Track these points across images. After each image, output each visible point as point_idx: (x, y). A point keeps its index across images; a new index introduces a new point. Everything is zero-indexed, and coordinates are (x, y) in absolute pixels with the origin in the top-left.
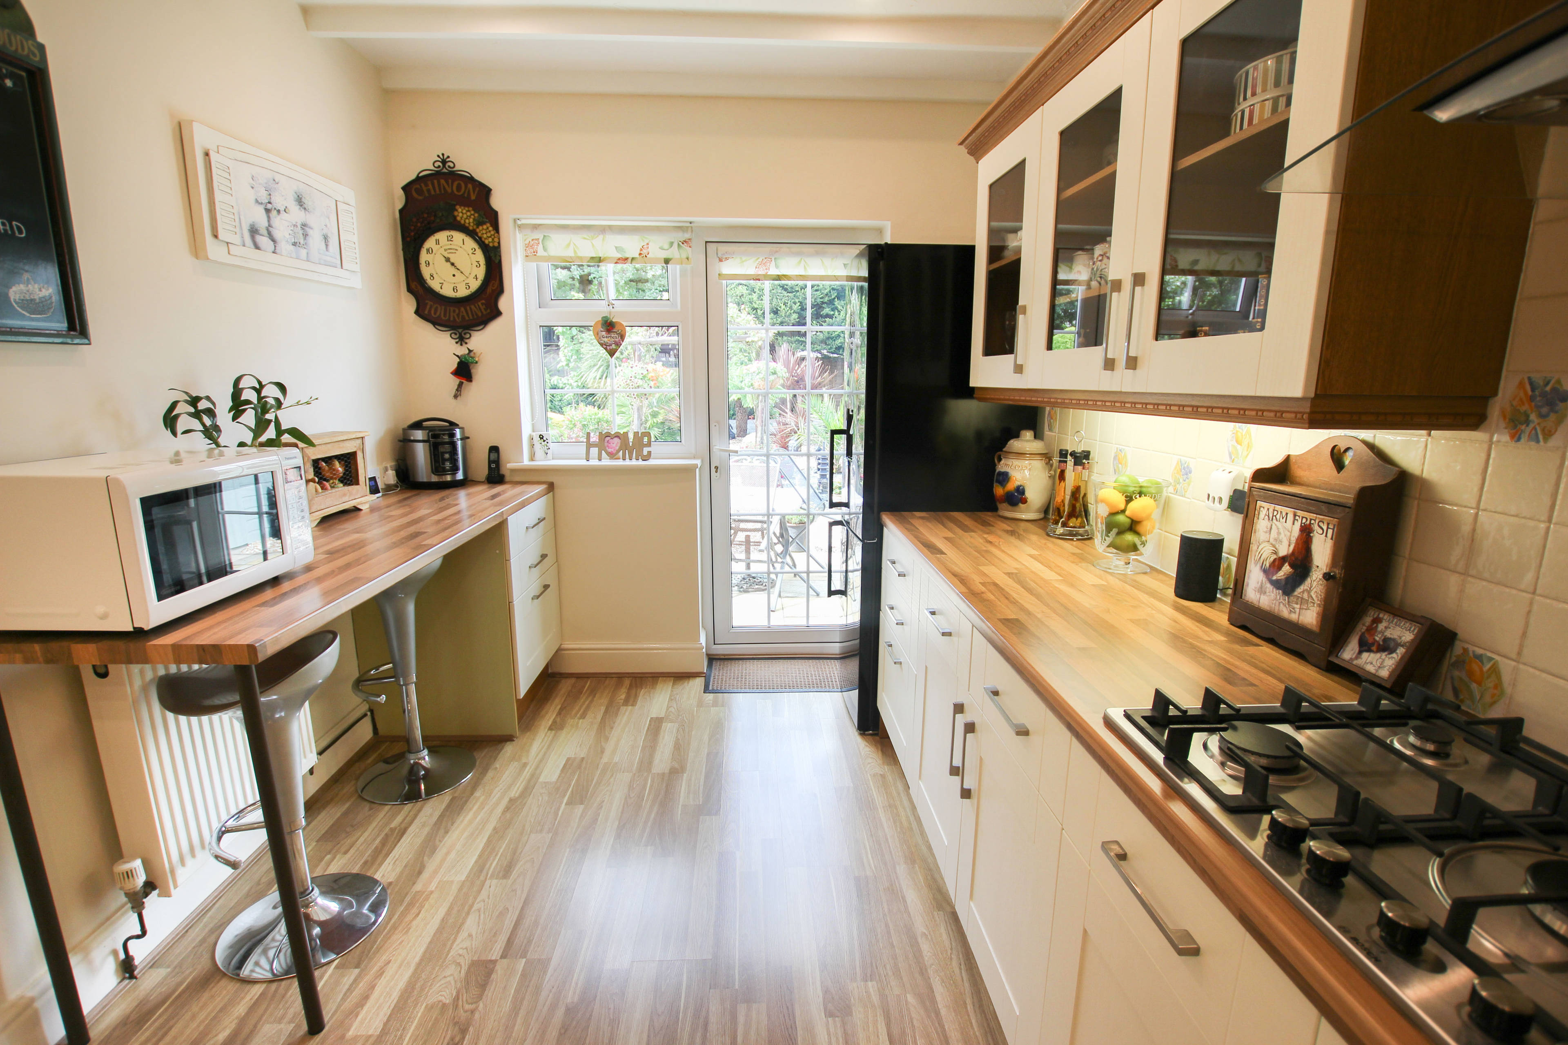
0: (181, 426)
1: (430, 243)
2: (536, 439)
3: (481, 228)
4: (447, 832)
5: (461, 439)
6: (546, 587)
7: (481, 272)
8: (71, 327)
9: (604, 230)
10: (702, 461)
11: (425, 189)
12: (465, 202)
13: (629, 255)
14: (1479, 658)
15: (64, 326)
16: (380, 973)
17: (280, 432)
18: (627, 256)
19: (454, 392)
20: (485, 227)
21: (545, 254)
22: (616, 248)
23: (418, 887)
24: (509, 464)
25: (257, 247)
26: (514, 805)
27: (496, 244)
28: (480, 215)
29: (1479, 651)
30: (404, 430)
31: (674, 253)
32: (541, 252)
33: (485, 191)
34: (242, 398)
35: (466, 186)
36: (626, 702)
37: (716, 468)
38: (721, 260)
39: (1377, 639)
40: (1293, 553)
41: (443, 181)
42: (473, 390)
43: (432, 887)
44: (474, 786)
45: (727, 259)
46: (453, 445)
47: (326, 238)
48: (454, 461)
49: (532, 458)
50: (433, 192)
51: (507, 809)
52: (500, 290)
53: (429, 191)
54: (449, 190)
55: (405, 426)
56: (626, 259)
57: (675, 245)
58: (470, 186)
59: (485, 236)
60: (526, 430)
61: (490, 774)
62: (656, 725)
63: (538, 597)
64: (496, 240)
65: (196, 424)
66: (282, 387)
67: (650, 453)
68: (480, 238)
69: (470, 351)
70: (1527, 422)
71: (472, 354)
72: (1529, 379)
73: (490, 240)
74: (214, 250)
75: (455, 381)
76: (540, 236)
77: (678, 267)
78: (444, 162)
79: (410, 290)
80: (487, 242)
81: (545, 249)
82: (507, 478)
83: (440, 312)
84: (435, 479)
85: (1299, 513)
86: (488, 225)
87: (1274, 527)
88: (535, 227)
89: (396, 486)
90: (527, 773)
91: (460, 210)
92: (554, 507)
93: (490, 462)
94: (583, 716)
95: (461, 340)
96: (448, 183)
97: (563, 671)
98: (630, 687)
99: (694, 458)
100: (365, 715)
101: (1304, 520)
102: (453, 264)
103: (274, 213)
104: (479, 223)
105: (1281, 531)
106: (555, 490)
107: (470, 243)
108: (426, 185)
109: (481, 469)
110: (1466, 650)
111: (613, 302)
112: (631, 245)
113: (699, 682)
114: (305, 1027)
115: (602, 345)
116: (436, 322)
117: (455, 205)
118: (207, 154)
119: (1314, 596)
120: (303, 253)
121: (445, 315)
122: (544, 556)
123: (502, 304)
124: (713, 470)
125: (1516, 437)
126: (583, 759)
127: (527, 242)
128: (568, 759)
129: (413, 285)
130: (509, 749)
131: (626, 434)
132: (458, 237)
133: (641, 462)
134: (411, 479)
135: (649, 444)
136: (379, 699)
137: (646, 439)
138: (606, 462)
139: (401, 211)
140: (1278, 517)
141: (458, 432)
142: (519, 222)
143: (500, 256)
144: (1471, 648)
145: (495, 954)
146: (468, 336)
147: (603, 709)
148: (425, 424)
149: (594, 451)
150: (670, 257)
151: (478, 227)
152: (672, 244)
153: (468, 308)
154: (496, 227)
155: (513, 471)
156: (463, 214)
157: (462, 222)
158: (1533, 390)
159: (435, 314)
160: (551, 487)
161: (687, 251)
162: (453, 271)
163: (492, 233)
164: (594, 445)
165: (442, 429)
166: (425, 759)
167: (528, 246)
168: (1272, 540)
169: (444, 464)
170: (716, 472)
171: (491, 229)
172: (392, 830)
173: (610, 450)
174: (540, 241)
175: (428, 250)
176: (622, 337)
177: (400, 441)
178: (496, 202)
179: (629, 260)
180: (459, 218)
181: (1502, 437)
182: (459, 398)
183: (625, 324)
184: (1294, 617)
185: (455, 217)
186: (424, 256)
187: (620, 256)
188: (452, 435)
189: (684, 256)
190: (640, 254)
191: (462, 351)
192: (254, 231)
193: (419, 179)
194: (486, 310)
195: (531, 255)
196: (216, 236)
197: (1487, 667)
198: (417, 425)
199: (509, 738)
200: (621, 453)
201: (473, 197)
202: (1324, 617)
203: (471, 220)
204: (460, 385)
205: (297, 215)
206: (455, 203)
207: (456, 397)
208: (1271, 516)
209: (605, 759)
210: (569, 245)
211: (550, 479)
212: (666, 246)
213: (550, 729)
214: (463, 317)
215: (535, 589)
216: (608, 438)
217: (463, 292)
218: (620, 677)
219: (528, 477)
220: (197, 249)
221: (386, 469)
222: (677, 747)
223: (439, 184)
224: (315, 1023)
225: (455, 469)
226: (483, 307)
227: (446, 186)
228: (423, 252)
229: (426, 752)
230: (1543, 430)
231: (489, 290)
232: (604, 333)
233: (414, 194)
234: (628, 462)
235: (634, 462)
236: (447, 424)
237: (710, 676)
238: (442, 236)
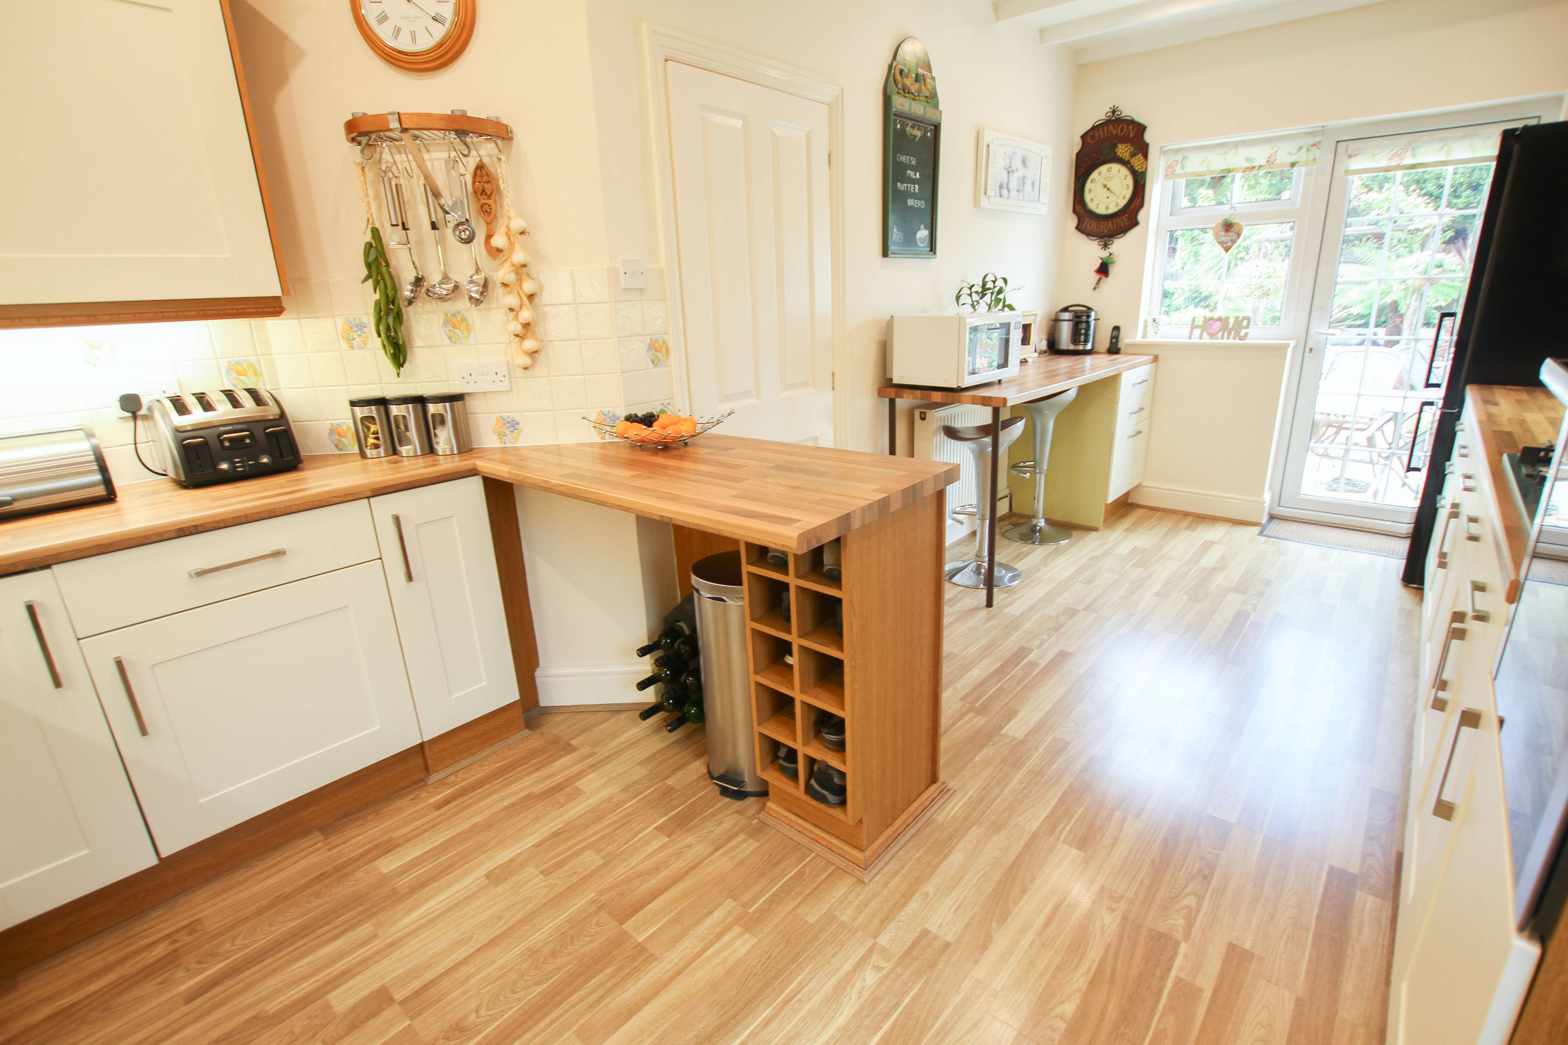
0: (961, 301)
1: (1094, 175)
2: (1150, 321)
3: (1134, 158)
4: (1053, 560)
5: (1095, 320)
6: (1139, 433)
7: (1128, 193)
8: (931, 251)
9: (1236, 145)
10: (1297, 343)
11: (1097, 135)
12: (1124, 140)
13: (1257, 164)
15: (929, 249)
16: (1018, 598)
17: (1004, 306)
18: (1254, 164)
19: (1094, 285)
20: (1137, 157)
21: (1182, 172)
22: (1246, 159)
23: (1038, 575)
24: (1125, 340)
25: (1001, 196)
26: (1095, 559)
27: (1144, 170)
28: (1135, 149)
30: (1057, 313)
31: (1302, 156)
32: (1179, 171)
33: (1141, 129)
34: (987, 287)
35: (1127, 128)
36: (1187, 528)
37: (1311, 349)
38: (1350, 157)
41: (1111, 127)
42: (1107, 283)
43: (1046, 577)
44: (1070, 546)
45: (1356, 155)
46: (1088, 323)
47: (1033, 183)
48: (1087, 335)
49: (1144, 337)
50: (1102, 137)
51: (1091, 559)
52: (1141, 205)
53: (1099, 136)
54: (1114, 133)
55: (1058, 310)
56: (1254, 167)
57: (1304, 150)
58: (1131, 127)
59: (1136, 164)
60: (1143, 315)
61: (1081, 543)
62: (1208, 546)
63: (1133, 436)
64: (1144, 166)
65: (968, 300)
66: (1005, 280)
67: (1246, 334)
68: (1132, 166)
69: (1111, 254)
71: (1111, 256)
73: (1140, 167)
74: (984, 202)
75: (1097, 277)
76: (1179, 157)
77: (1304, 169)
78: (1114, 112)
79: (1075, 211)
80: (1137, 169)
81: (1182, 168)
82: (1122, 351)
83: (1092, 226)
84: (1072, 347)
86: (1140, 155)
88: (1178, 151)
89: (1045, 352)
90: (1106, 547)
91: (1120, 147)
92: (1155, 374)
93: (1112, 338)
94: (1151, 529)
95: (1105, 246)
96: (1114, 127)
97: (1140, 502)
98: (1192, 522)
99: (1290, 339)
100: (1007, 496)
102: (1108, 189)
103: (1011, 173)
104: (1133, 155)
106: (1159, 361)
107: (1124, 171)
108: (1098, 132)
109: (1104, 342)
111: (1235, 206)
112: (1260, 155)
113: (1256, 529)
114: (985, 603)
115: (1219, 243)
116: (1088, 234)
117: (1117, 144)
118: (988, 146)
120: (1021, 195)
121: (1097, 228)
122: (1141, 409)
123: (1141, 216)
124: (1307, 351)
126: (1147, 549)
127: (1168, 164)
128: (1135, 547)
129: (1077, 208)
130: (1094, 534)
131: (1227, 318)
132: (1116, 167)
133: (1237, 341)
134: (1056, 347)
135: (1247, 327)
136: (1025, 475)
137: (1245, 323)
138: (1206, 339)
139: (1077, 154)
141: (1093, 314)
142: (1165, 149)
143: (1145, 179)
145: (1081, 607)
146: (1110, 243)
147: (1167, 529)
148: (1071, 309)
149: (1197, 332)
150: (1297, 160)
151: (1132, 158)
152: (1300, 149)
153: (1114, 221)
154: (1146, 157)
155: (1128, 345)
156: (1123, 150)
157: (1121, 156)
159: (1090, 226)
160: (1156, 359)
161: (1316, 152)
162: (1108, 194)
163: (1142, 161)
164: (1198, 327)
165: (1082, 312)
166: (1042, 523)
167: (1169, 167)
169: (1080, 337)
170: (1310, 353)
171: (1142, 158)
172: (1022, 553)
173: (1211, 331)
174: (1180, 161)
175: (1092, 181)
176: (1239, 235)
177: (1053, 320)
178: (1148, 137)
179: (1257, 168)
180: (1118, 154)
182: (1097, 290)
183: (1242, 223)
185: (1116, 153)
186: (1088, 185)
187: (1248, 165)
188: (1089, 317)
189: (1311, 157)
190: (1268, 162)
191: (1105, 254)
192: (1001, 187)
193: (1094, 128)
194: (1128, 221)
195: (1170, 173)
196: (986, 193)
198: (1065, 310)
199: (1095, 529)
200: (1220, 334)
201: (1132, 135)
203: (1128, 153)
204: (1100, 280)
205: (1021, 172)
206: (1116, 142)
207: (1095, 289)
209: (1163, 552)
210: (1204, 161)
211: (1156, 353)
212: (1294, 151)
213: (1125, 530)
214: (1110, 228)
215: (1132, 430)
216: (1211, 322)
217: (1113, 210)
218: (1186, 514)
219: (1139, 349)
220: (976, 203)
221: (1041, 340)
222: (1223, 558)
223: (1108, 129)
224: (989, 604)
225: (1086, 341)
226: (1125, 220)
227: (1113, 129)
228: (1089, 182)
229: (1043, 520)
231: (1133, 206)
232: (1222, 233)
233: (1089, 140)
234: (1225, 341)
235: (1231, 341)
236: (1085, 309)
237: (1266, 527)
238: (1103, 169)
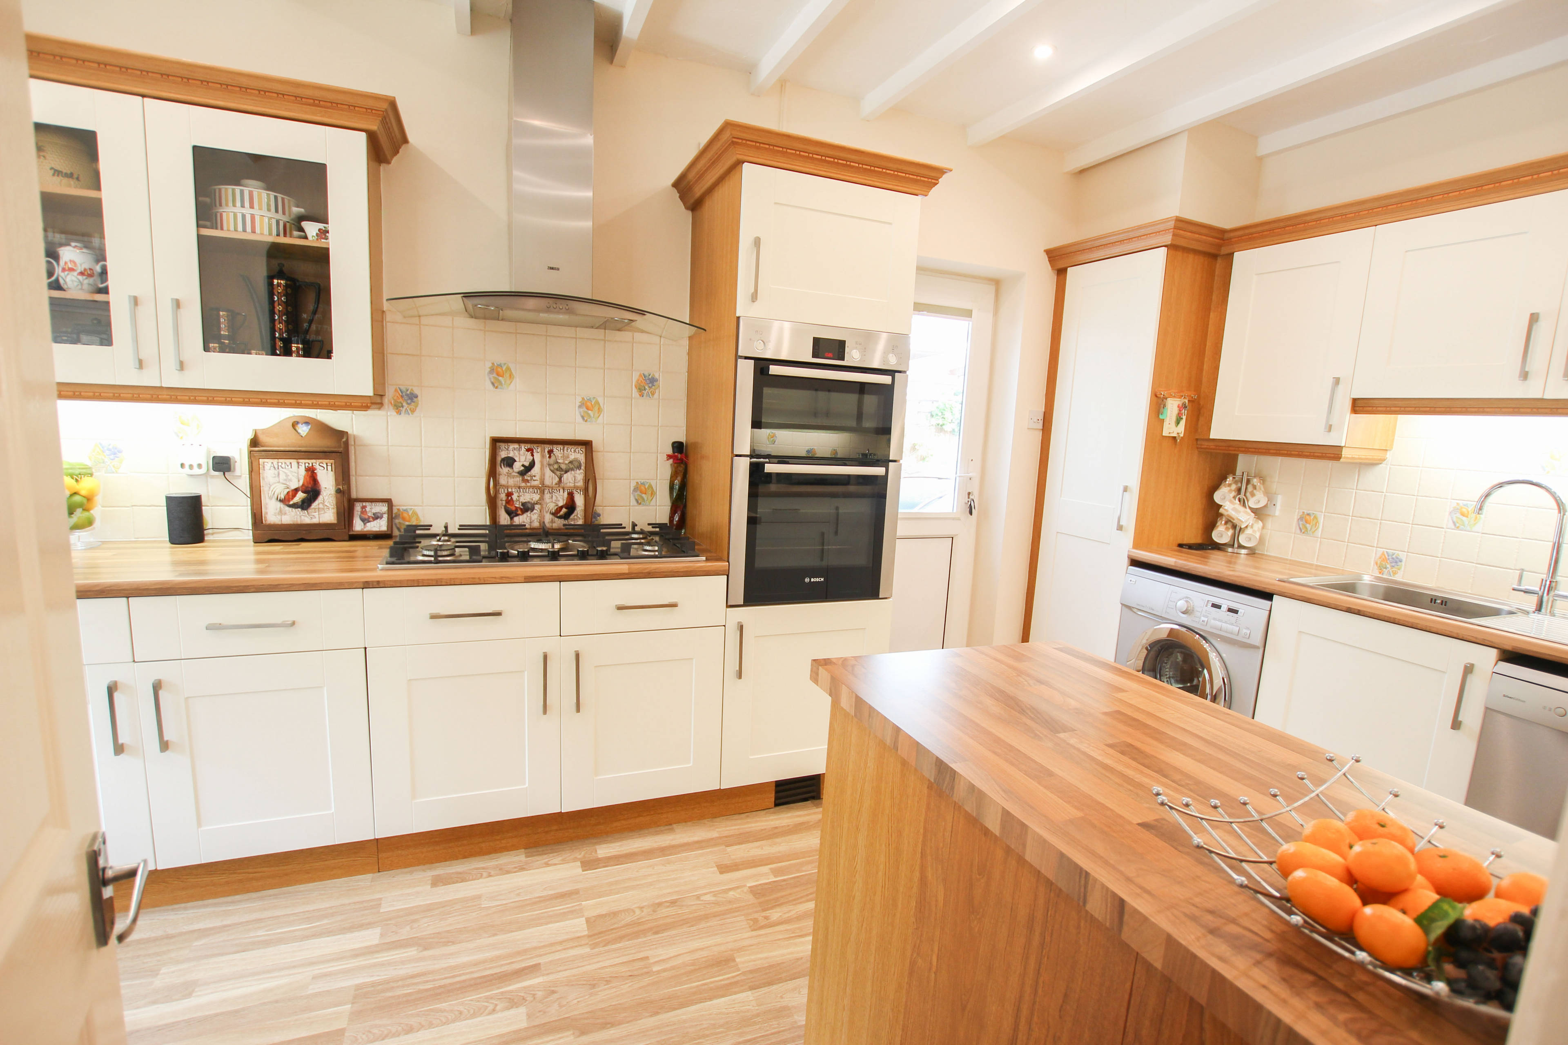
14: (406, 510)
29: (405, 508)
39: (370, 515)
40: (303, 485)
70: (403, 406)
72: (399, 388)
85: (301, 461)
87: (281, 472)
101: (307, 465)
105: (289, 474)
110: (399, 510)
119: (328, 505)
125: (399, 413)
140: (283, 466)
144: (401, 508)
158: (402, 392)
168: (281, 481)
181: (392, 413)
184: (315, 521)
197: (410, 513)
202: (339, 514)
208: (276, 466)
230: (410, 409)
